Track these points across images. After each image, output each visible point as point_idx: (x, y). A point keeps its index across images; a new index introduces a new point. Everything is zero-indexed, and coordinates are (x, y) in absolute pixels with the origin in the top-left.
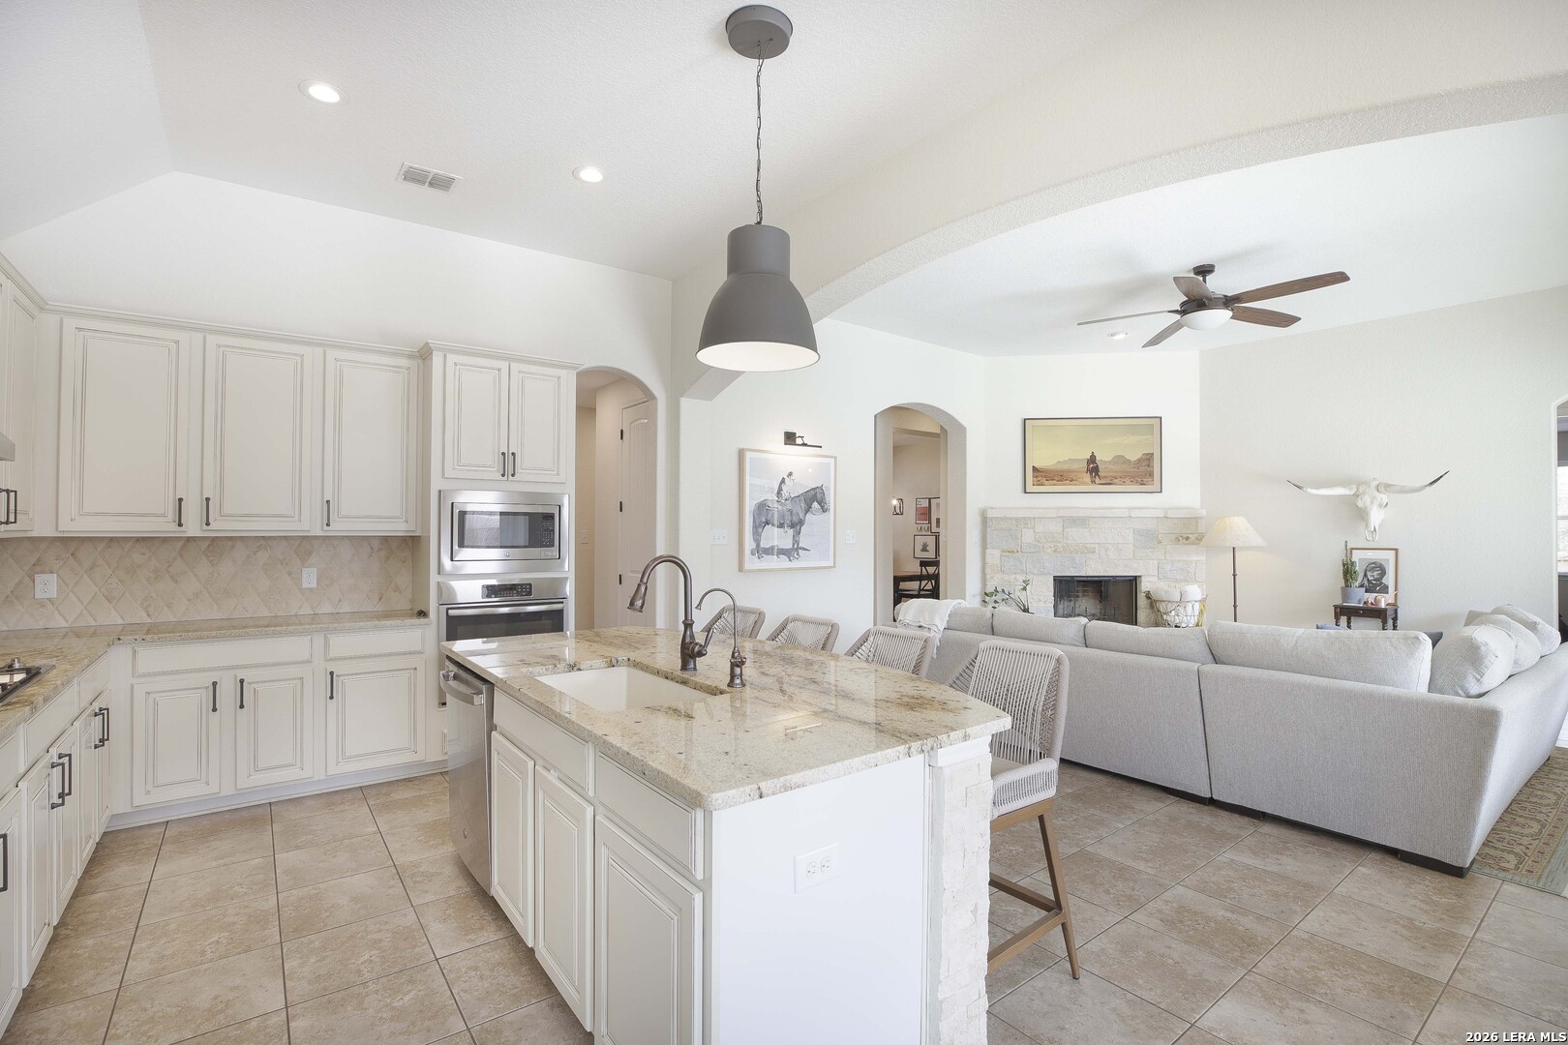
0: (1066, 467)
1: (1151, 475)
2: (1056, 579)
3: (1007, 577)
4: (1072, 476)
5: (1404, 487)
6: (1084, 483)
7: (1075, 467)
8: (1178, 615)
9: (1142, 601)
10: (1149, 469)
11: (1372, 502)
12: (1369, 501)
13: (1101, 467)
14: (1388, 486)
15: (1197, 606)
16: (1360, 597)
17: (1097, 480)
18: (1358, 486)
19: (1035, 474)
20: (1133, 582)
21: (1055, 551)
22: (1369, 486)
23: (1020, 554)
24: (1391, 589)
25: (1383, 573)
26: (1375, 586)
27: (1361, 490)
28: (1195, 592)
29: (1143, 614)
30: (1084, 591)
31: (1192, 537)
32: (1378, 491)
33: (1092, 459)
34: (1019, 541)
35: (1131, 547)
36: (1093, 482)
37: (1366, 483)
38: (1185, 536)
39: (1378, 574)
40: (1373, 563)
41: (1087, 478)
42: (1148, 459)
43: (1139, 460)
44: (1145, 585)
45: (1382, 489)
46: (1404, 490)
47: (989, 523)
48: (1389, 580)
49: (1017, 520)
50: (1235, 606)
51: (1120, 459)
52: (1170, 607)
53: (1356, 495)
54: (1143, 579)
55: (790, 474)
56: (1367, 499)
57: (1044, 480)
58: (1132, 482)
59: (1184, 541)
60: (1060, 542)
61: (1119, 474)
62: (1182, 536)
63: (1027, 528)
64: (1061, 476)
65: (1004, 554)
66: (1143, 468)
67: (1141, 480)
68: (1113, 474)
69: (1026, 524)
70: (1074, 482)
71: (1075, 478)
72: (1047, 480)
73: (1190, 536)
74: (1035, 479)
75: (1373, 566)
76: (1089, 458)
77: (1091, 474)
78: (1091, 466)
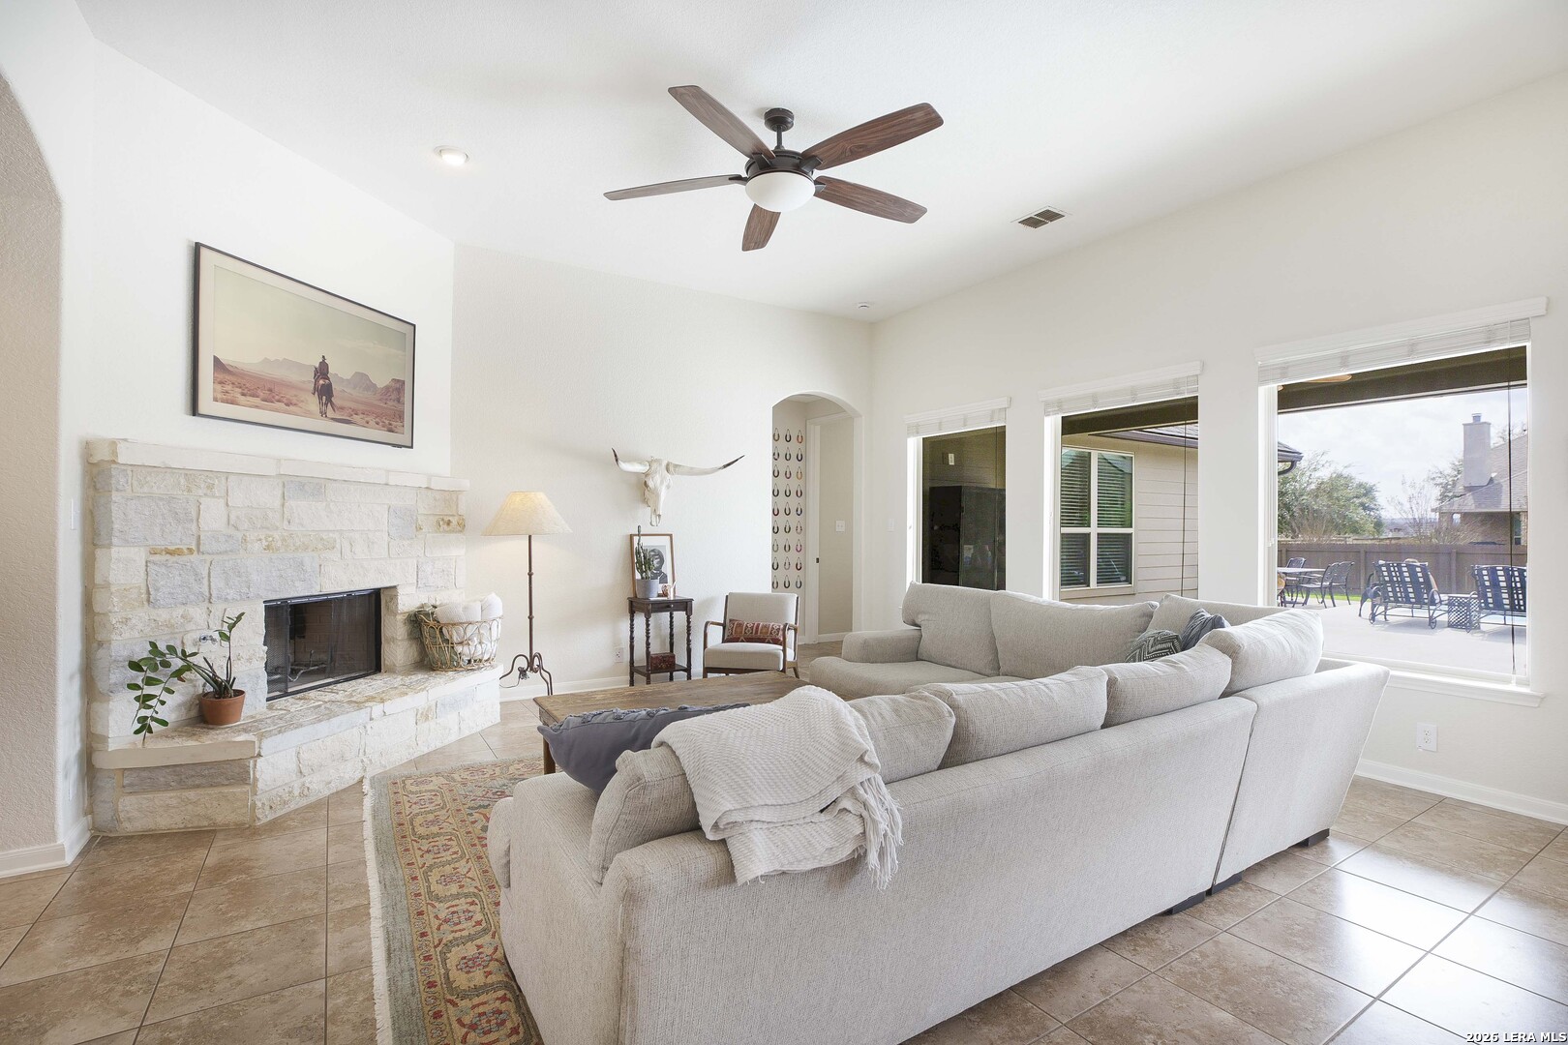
0: (279, 374)
1: (401, 417)
2: (268, 606)
3: (163, 615)
4: (290, 394)
5: (692, 468)
6: (308, 414)
7: (294, 377)
8: (479, 643)
9: (398, 629)
10: (398, 407)
11: (662, 483)
12: (659, 482)
14: (676, 466)
17: (330, 413)
18: (650, 463)
19: (221, 376)
21: (268, 548)
22: (660, 464)
23: (194, 557)
24: (670, 579)
25: (662, 561)
26: (656, 575)
27: (652, 468)
31: (454, 520)
32: (668, 470)
33: (322, 371)
34: (194, 527)
35: (385, 537)
36: (323, 414)
38: (447, 519)
39: (657, 563)
40: (653, 551)
41: (313, 403)
42: (397, 388)
43: (387, 388)
44: (408, 601)
45: (671, 468)
46: (692, 472)
47: (119, 479)
48: (667, 567)
49: (190, 475)
50: (531, 618)
51: (361, 380)
53: (646, 475)
54: (400, 591)
56: (658, 478)
57: (237, 393)
58: (377, 424)
59: (445, 526)
60: (277, 528)
61: (361, 407)
62: (443, 520)
63: (214, 496)
64: (270, 390)
65: (157, 558)
66: (390, 403)
67: (387, 422)
68: (353, 405)
69: (210, 487)
70: (292, 408)
71: (294, 401)
72: (243, 395)
73: (451, 518)
74: (219, 387)
75: (652, 553)
76: (317, 365)
77: (320, 399)
78: (321, 382)
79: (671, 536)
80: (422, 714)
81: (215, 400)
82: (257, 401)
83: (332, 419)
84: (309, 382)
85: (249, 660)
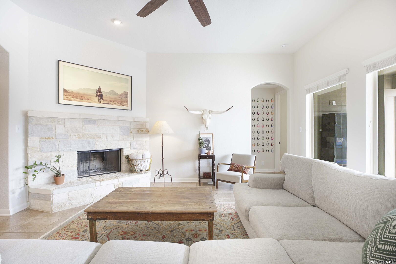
0: (85, 92)
1: (127, 102)
2: (78, 153)
3: (45, 154)
4: (88, 97)
5: (217, 112)
6: (94, 102)
7: (90, 93)
8: (141, 166)
9: (124, 160)
10: (126, 99)
11: (207, 117)
12: (206, 116)
13: (104, 95)
14: (212, 111)
15: (149, 160)
17: (102, 101)
18: (203, 111)
19: (66, 94)
20: (119, 152)
21: (78, 137)
23: (54, 140)
24: (212, 148)
25: (209, 142)
26: (207, 147)
27: (204, 112)
28: (148, 155)
29: (124, 166)
30: (94, 157)
31: (144, 130)
32: (209, 113)
33: (99, 90)
34: (54, 132)
35: (119, 135)
36: (100, 102)
37: (206, 110)
38: (141, 130)
39: (208, 143)
40: (206, 139)
41: (96, 99)
42: (126, 94)
43: (122, 94)
44: (125, 153)
45: (210, 112)
46: (218, 113)
47: (30, 120)
48: (211, 145)
49: (53, 119)
50: (163, 159)
51: (113, 92)
52: (138, 162)
53: (202, 114)
54: (124, 150)
57: (71, 98)
58: (119, 104)
59: (141, 132)
60: (81, 132)
61: (113, 100)
62: (140, 130)
63: (60, 124)
64: (82, 96)
65: (43, 140)
66: (124, 98)
67: (122, 103)
68: (110, 99)
69: (59, 122)
70: (89, 101)
71: (90, 99)
72: (73, 98)
73: (143, 130)
74: (65, 96)
75: (206, 140)
76: (97, 89)
77: (99, 98)
78: (99, 93)
79: (213, 134)
80: (117, 185)
81: (64, 100)
82: (78, 99)
83: (103, 103)
84: (95, 94)
85: (72, 167)
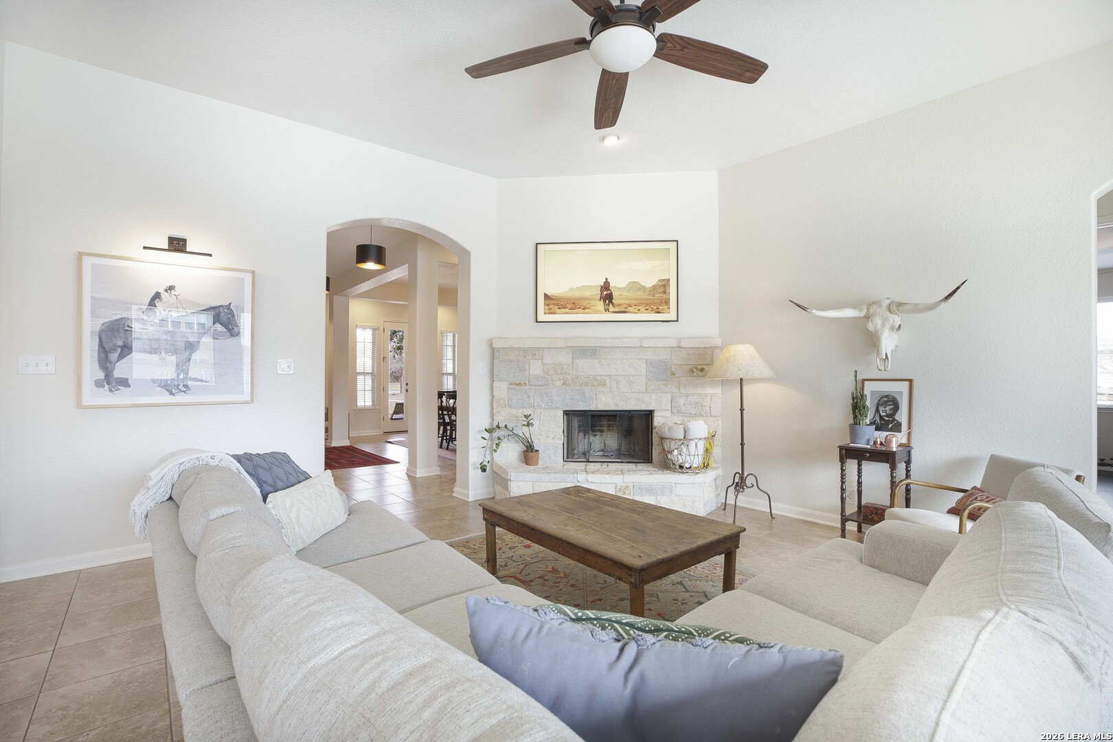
0: (577, 294)
1: (667, 302)
2: (568, 414)
3: (514, 412)
4: (585, 303)
5: (917, 304)
6: (597, 312)
7: (587, 294)
8: (680, 454)
9: (655, 440)
10: (665, 296)
11: (883, 325)
12: (880, 323)
13: (615, 294)
14: (900, 305)
15: (701, 445)
16: (870, 436)
17: (611, 308)
18: (869, 305)
19: (547, 302)
20: (649, 415)
21: (564, 384)
22: (880, 306)
23: (527, 387)
24: (904, 427)
25: (896, 408)
26: (888, 422)
27: (872, 311)
28: (699, 429)
29: (656, 452)
30: (609, 426)
32: (890, 311)
33: (606, 286)
34: (527, 373)
35: (644, 380)
36: (607, 310)
37: (877, 303)
38: (699, 367)
39: (891, 410)
40: (886, 396)
41: (600, 305)
42: (665, 284)
43: (654, 287)
44: (657, 421)
45: (894, 308)
46: (918, 309)
47: (496, 354)
48: (902, 416)
49: (525, 350)
50: (742, 445)
51: (634, 286)
52: (673, 445)
53: (867, 317)
54: (656, 414)
55: (171, 288)
56: (878, 321)
57: (556, 308)
58: (647, 310)
59: (699, 372)
60: (569, 374)
61: (634, 302)
62: (696, 368)
63: (536, 359)
64: (574, 304)
65: (512, 387)
66: (659, 295)
67: (655, 308)
68: (627, 302)
69: (534, 355)
70: (586, 310)
71: (588, 306)
72: (559, 308)
73: (704, 367)
74: (547, 307)
75: (886, 399)
76: (602, 284)
77: (605, 302)
78: (605, 293)
79: (908, 380)
81: (545, 313)
82: (567, 310)
83: (613, 312)
84: (597, 294)
